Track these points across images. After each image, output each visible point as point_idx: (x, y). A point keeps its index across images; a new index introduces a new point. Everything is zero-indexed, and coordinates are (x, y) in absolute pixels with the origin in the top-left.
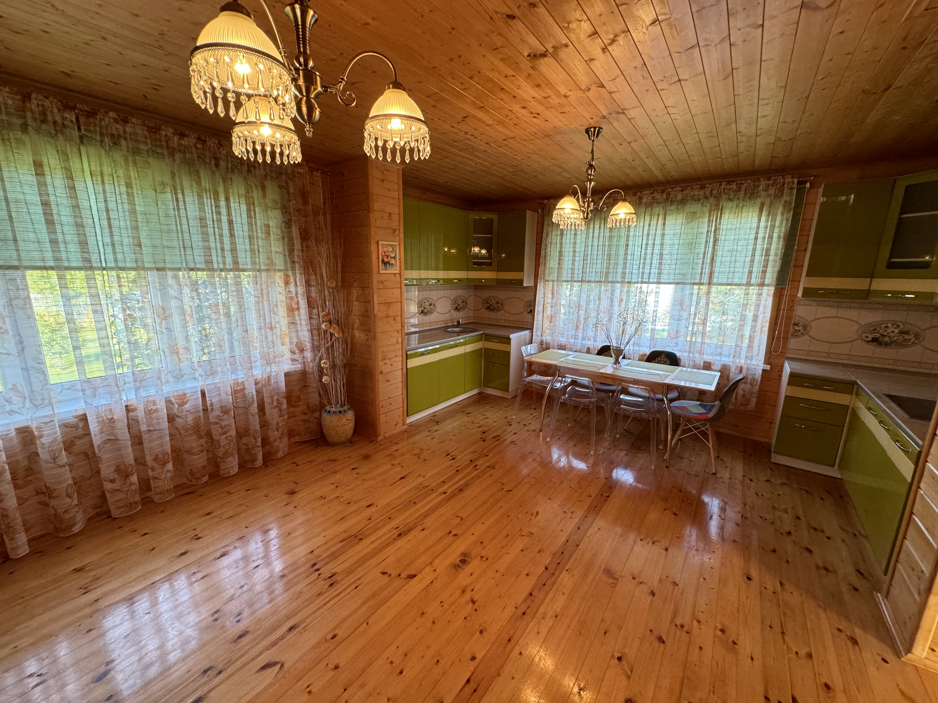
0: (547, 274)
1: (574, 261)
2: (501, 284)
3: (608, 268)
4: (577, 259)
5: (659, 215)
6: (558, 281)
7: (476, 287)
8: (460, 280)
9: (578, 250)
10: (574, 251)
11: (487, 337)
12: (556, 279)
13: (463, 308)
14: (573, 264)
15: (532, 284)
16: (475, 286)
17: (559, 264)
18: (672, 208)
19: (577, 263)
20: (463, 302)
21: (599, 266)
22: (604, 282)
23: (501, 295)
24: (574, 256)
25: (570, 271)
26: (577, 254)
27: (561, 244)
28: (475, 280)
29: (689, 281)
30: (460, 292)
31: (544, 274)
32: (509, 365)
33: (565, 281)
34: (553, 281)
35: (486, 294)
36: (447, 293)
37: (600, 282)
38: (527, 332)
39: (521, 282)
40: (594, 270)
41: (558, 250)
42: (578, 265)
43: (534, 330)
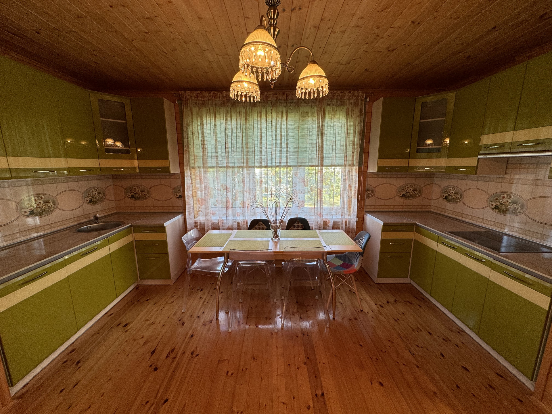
0: (192, 161)
1: (216, 149)
2: (144, 172)
3: (247, 155)
4: (219, 147)
5: (282, 112)
6: (204, 167)
7: (114, 177)
8: (89, 170)
9: (219, 139)
10: (216, 141)
11: (137, 229)
12: (202, 165)
13: (101, 200)
14: (216, 152)
15: (178, 171)
16: (112, 175)
17: (203, 152)
18: (291, 108)
19: (219, 151)
20: (99, 193)
21: (240, 153)
22: (246, 167)
23: (145, 183)
24: (216, 145)
25: (214, 158)
26: (219, 143)
27: (203, 133)
28: (111, 169)
29: (307, 164)
30: (93, 183)
31: (189, 161)
32: (167, 254)
33: (210, 168)
34: (199, 167)
35: (127, 183)
36: (73, 185)
37: (242, 167)
38: (180, 217)
39: (167, 170)
40: (236, 157)
41: (200, 139)
42: (221, 153)
43: (187, 213)
